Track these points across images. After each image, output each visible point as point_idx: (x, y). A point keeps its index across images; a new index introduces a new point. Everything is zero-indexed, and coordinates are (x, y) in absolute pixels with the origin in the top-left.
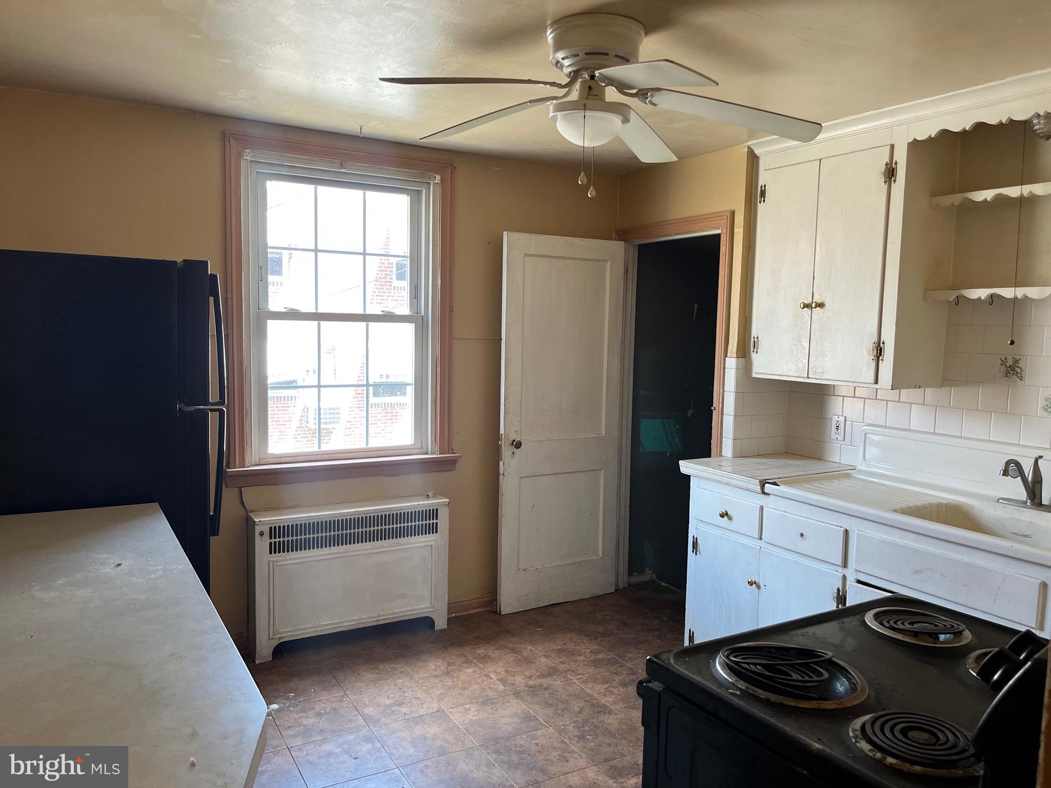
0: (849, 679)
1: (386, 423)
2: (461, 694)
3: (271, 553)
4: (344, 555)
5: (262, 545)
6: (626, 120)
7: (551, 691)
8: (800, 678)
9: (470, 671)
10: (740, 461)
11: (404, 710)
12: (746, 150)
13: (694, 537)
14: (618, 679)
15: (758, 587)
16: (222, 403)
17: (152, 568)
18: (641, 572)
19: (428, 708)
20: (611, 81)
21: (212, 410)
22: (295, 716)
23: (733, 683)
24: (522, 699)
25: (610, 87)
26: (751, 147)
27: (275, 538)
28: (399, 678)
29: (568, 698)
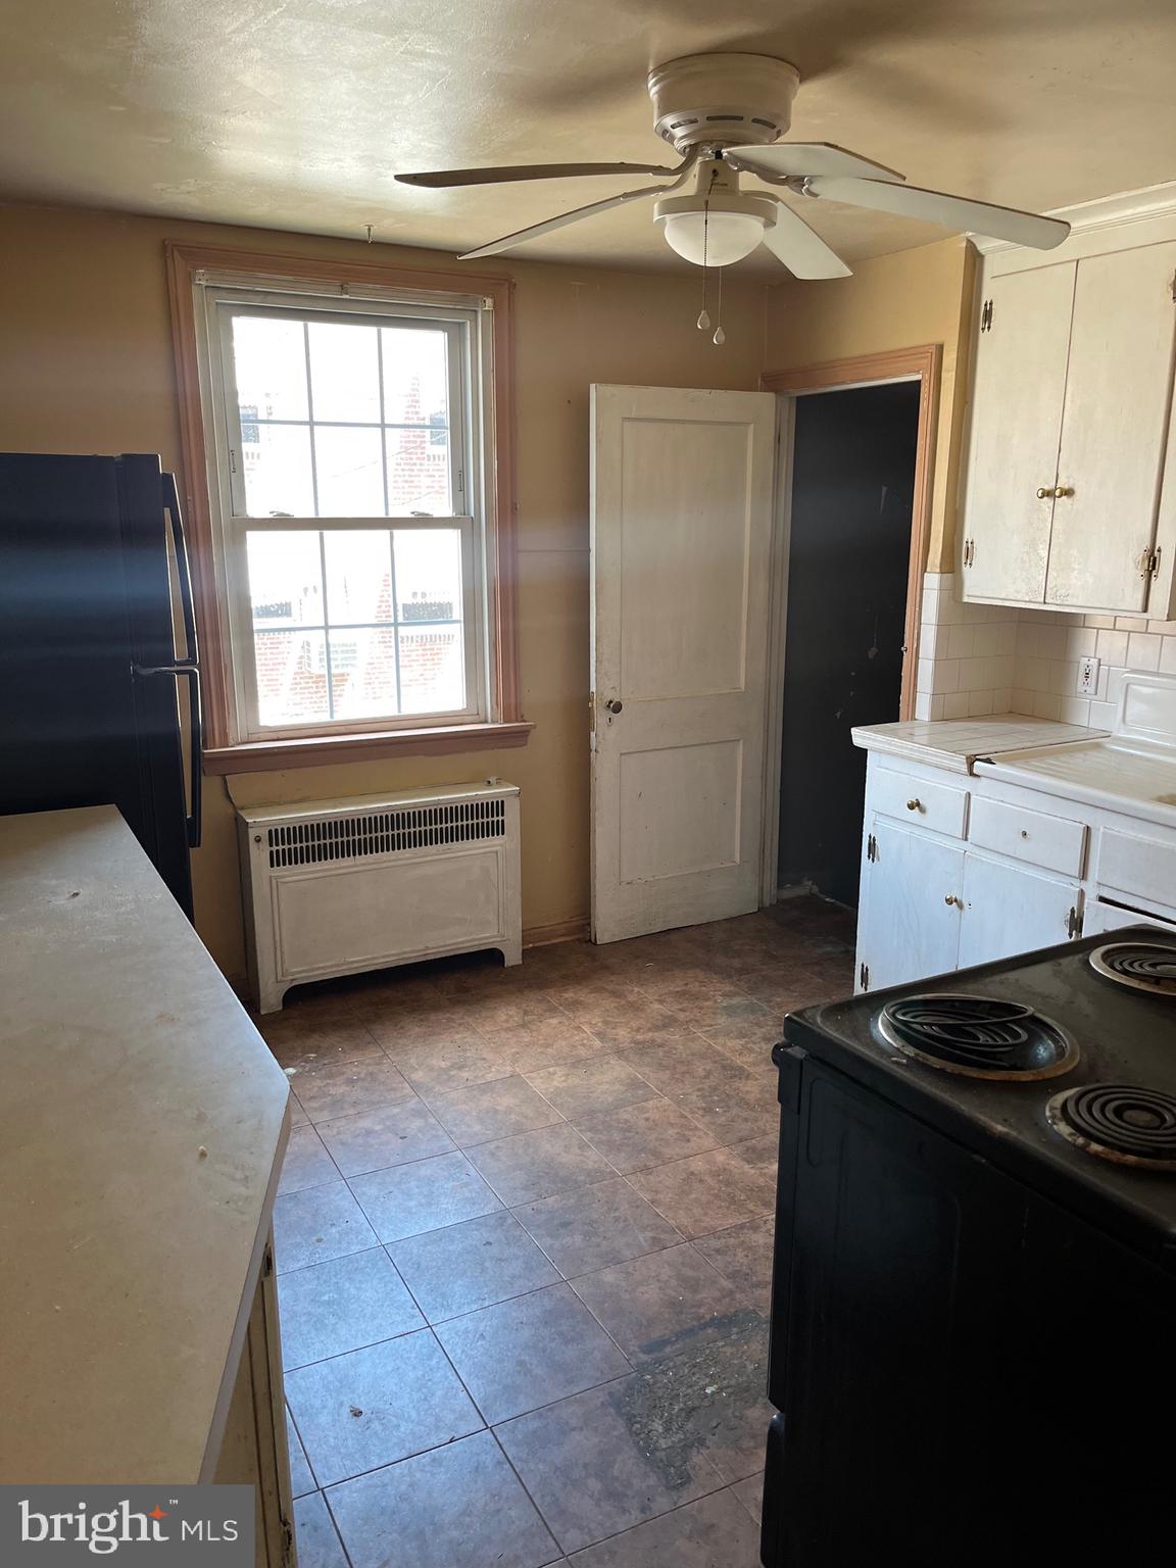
0: (1055, 1041)
1: (426, 665)
2: (542, 1053)
3: (272, 866)
4: (374, 866)
5: (259, 856)
6: (770, 223)
7: (666, 1048)
8: (991, 1042)
9: (554, 1021)
10: (940, 726)
11: (465, 1074)
12: (964, 244)
13: (870, 837)
14: (760, 1032)
15: (961, 906)
16: (193, 662)
17: (119, 898)
18: (797, 883)
19: (498, 1071)
20: (747, 165)
21: (178, 672)
22: (319, 1083)
23: (898, 1049)
24: (627, 1059)
25: (745, 172)
26: (972, 240)
27: (277, 845)
28: (457, 1033)
29: (690, 1058)
